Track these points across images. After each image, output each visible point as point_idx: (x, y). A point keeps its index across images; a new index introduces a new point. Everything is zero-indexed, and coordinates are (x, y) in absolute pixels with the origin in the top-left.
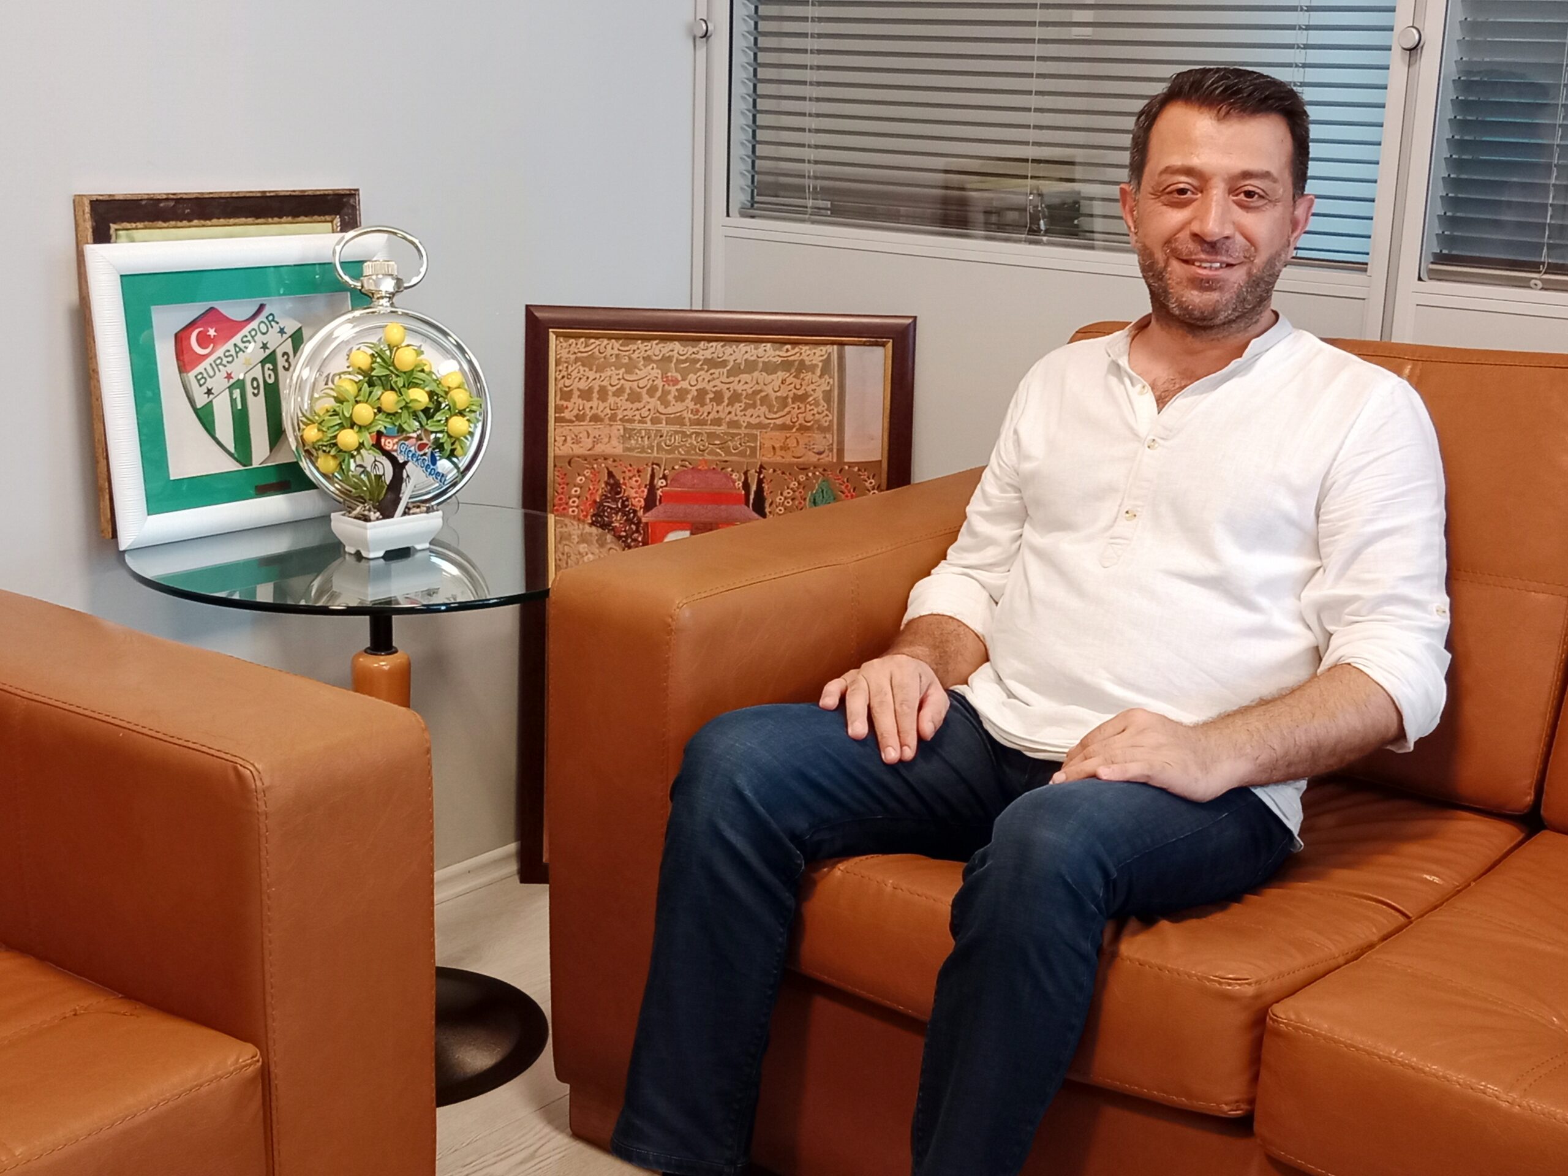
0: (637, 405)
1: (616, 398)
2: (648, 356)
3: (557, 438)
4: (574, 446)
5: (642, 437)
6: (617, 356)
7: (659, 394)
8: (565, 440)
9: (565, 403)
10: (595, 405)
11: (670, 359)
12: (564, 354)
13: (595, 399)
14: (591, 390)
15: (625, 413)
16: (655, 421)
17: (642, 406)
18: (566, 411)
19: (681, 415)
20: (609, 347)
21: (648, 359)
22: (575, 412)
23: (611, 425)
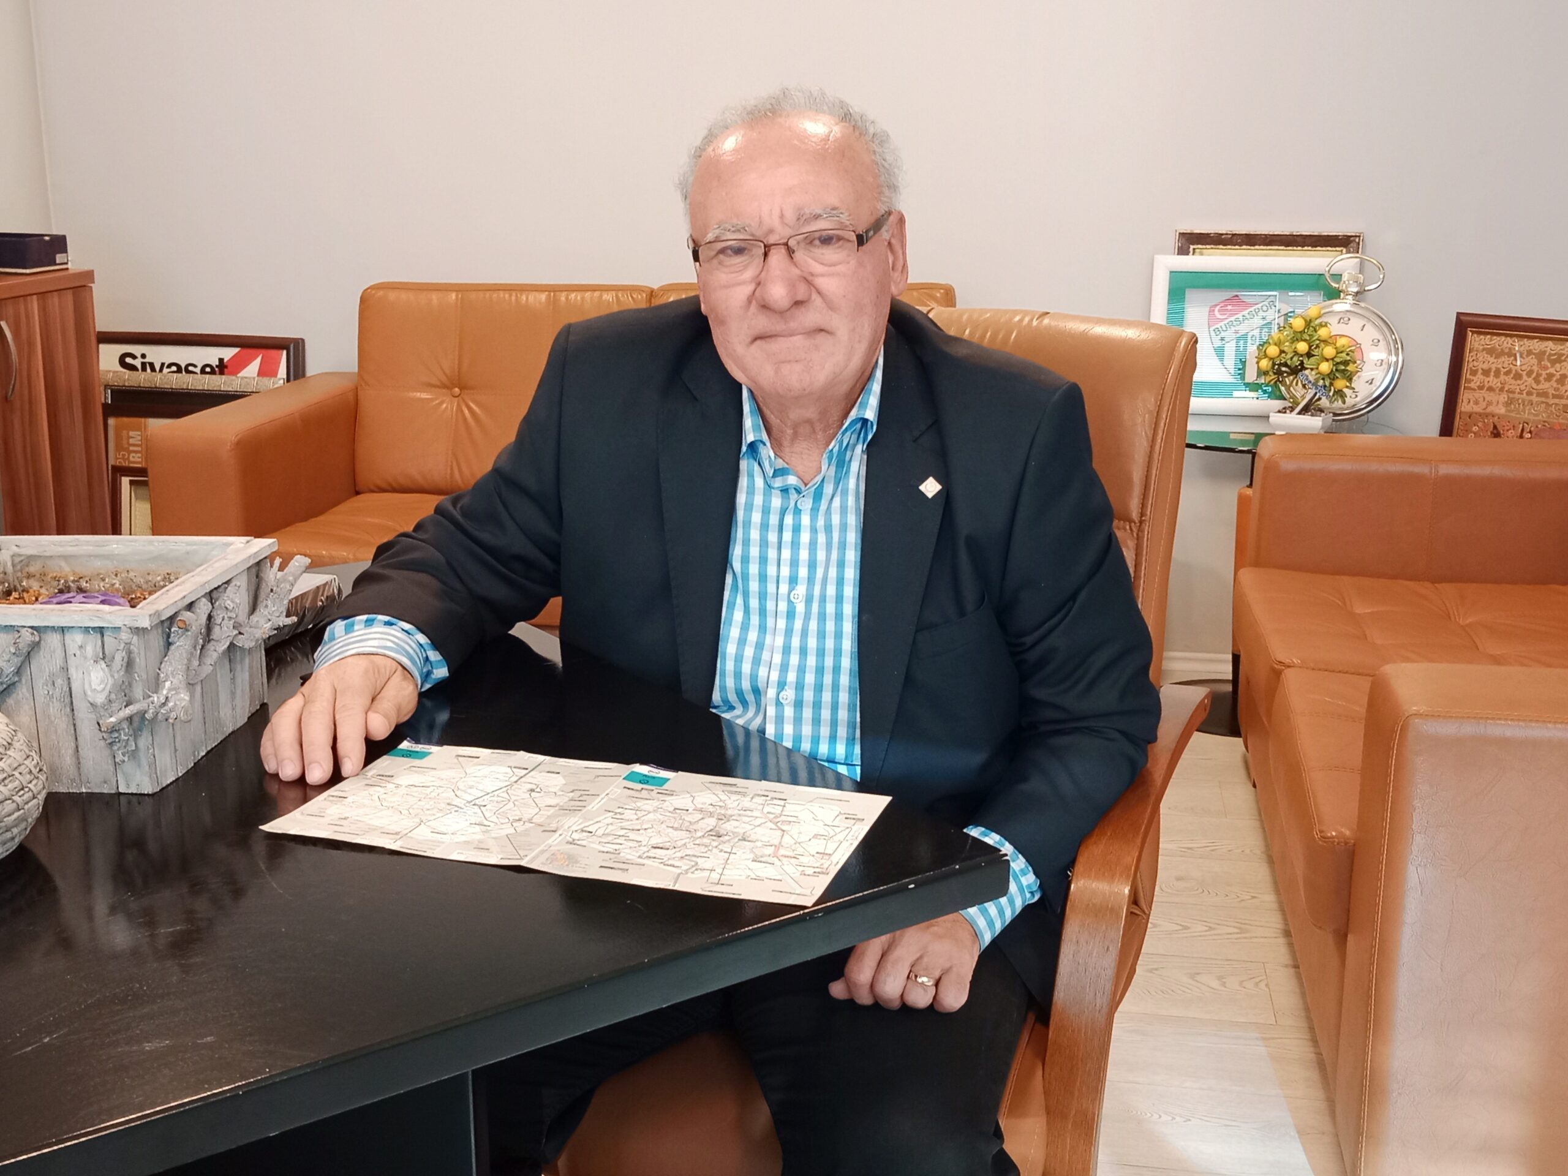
0: (1519, 382)
1: (1505, 376)
2: (1531, 350)
3: (1464, 400)
4: (1474, 406)
5: (1519, 404)
6: (1510, 349)
7: (1535, 374)
8: (1469, 402)
9: (1472, 377)
10: (1492, 381)
11: (1545, 352)
12: (1476, 345)
13: (1492, 377)
14: (1489, 370)
15: (1510, 387)
16: (1529, 393)
17: (1522, 382)
18: (1472, 383)
19: (1546, 392)
20: (1505, 342)
21: (1529, 353)
22: (1478, 383)
23: (1500, 394)
